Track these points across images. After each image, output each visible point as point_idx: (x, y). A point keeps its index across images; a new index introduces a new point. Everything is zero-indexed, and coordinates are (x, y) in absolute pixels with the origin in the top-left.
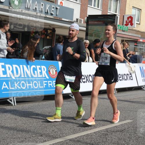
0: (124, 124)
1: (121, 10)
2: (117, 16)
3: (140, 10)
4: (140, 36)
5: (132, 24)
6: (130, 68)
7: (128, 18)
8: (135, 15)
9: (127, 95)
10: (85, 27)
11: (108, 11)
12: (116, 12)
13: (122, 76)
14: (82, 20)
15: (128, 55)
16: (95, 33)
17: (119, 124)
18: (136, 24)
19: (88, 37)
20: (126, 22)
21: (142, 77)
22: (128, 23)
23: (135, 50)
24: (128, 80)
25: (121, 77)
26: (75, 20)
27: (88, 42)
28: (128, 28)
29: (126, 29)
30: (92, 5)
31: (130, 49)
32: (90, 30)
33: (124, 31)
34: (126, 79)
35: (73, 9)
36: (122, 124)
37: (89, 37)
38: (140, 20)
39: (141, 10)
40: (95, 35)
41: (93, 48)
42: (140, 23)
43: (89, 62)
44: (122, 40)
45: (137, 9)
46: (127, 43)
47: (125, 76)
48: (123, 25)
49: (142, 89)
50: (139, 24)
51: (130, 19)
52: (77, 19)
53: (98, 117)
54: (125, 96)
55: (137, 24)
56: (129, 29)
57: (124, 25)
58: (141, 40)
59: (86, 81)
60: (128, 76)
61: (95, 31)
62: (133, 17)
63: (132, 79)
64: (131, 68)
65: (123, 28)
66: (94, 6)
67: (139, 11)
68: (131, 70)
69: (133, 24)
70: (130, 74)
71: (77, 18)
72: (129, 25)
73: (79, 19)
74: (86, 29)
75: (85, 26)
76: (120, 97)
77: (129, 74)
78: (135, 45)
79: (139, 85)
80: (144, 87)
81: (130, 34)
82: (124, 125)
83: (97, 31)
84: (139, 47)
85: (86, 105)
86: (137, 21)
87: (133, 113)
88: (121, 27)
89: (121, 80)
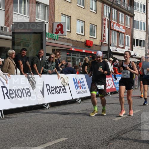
1: (49, 17)
2: (45, 23)
3: (69, 17)
4: (72, 45)
5: (62, 32)
6: (63, 80)
8: (65, 22)
9: (60, 110)
10: (10, 36)
11: (36, 19)
12: (45, 19)
13: (55, 89)
14: (7, 28)
15: (60, 65)
16: (23, 42)
17: (53, 144)
20: (56, 30)
21: (76, 89)
22: (58, 31)
23: (68, 60)
24: (61, 93)
25: (53, 90)
28: (58, 36)
29: (56, 38)
30: (17, 12)
31: (62, 59)
32: (16, 38)
33: (55, 40)
34: (59, 92)
36: (56, 143)
37: (16, 47)
38: (71, 27)
39: (70, 17)
40: (23, 44)
41: (21, 59)
43: (17, 74)
44: (53, 50)
45: (66, 16)
46: (59, 52)
47: (58, 88)
48: (53, 33)
49: (77, 102)
50: (70, 32)
51: (60, 27)
52: (2, 27)
53: (29, 137)
55: (67, 31)
56: (59, 37)
57: (54, 33)
58: (73, 49)
60: (61, 88)
61: (22, 40)
62: (62, 24)
63: (66, 92)
64: (64, 80)
65: (53, 36)
66: (20, 12)
67: (68, 19)
68: (64, 82)
69: (63, 32)
70: (64, 86)
73: (4, 26)
74: (12, 38)
75: (11, 34)
77: (62, 86)
78: (67, 55)
79: (74, 98)
80: (78, 100)
81: (61, 43)
82: (58, 144)
83: (24, 40)
84: (72, 57)
85: (16, 124)
86: (67, 29)
87: (68, 129)
88: (51, 36)
89: (53, 93)
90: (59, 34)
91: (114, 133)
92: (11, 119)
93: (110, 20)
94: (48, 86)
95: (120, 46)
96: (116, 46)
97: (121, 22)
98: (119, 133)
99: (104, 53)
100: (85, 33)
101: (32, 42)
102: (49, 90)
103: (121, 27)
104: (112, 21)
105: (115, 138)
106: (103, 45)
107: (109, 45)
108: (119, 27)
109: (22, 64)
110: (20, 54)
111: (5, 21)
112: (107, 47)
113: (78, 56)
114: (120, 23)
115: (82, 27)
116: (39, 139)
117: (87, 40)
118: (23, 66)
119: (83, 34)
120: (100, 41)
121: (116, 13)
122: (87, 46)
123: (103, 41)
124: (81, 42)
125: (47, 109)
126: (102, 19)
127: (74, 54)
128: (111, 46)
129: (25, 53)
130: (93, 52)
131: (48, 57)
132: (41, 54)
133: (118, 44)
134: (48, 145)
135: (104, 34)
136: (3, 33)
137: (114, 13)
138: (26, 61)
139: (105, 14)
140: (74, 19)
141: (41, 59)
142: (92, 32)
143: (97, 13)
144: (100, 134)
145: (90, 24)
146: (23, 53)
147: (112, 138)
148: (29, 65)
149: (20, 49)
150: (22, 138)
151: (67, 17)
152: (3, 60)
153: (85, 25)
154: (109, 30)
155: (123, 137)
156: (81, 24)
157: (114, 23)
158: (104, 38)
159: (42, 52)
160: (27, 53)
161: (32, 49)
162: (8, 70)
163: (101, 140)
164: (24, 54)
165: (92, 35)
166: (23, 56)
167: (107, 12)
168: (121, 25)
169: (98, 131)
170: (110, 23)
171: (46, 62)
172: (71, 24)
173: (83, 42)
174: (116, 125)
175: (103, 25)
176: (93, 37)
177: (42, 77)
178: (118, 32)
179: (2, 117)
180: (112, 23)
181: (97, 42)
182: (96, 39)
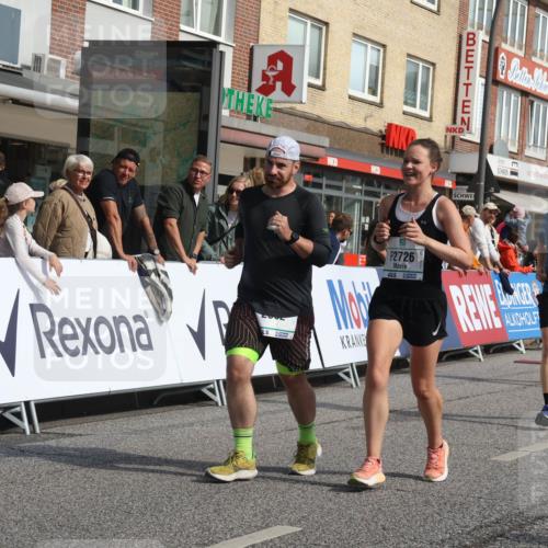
0: (262, 543)
1: (237, 22)
2: (221, 48)
3: (322, 25)
4: (326, 142)
5: (289, 89)
7: (272, 60)
8: (303, 46)
10: (72, 95)
11: (183, 27)
12: (217, 31)
14: (59, 62)
16: (121, 122)
18: (305, 87)
19: (92, 140)
20: (265, 77)
21: (340, 328)
26: (29, 62)
27: (87, 162)
28: (272, 105)
29: (264, 114)
32: (97, 108)
33: (255, 119)
35: (20, 11)
36: (254, 546)
37: (93, 144)
38: (325, 69)
39: (327, 24)
40: (124, 133)
41: (115, 195)
42: (324, 85)
43: (95, 257)
44: (246, 159)
45: (309, 22)
48: (249, 90)
49: (343, 380)
50: (322, 88)
51: (280, 66)
52: (38, 59)
53: (144, 514)
55: (310, 85)
56: (276, 110)
57: (254, 92)
58: (332, 162)
62: (291, 55)
65: (250, 104)
67: (317, 32)
69: (294, 87)
71: (39, 52)
72: (278, 94)
73: (49, 56)
74: (80, 104)
75: (77, 90)
78: (307, 183)
79: (327, 365)
80: (347, 374)
84: (325, 192)
86: (310, 74)
87: (303, 491)
88: (240, 101)
90: (273, 96)
91: (498, 516)
93: (496, 44)
94: (222, 311)
95: (529, 152)
96: (512, 155)
97: (542, 50)
98: (517, 515)
99: (461, 179)
100: (385, 94)
101: (160, 127)
103: (538, 72)
104: (504, 46)
105: (501, 536)
106: (457, 147)
107: (484, 147)
108: (531, 72)
109: (118, 216)
110: (114, 172)
111: (52, 34)
112: (476, 156)
113: (349, 190)
114: (535, 54)
115: (375, 71)
116: (182, 525)
117: (390, 126)
118: (120, 222)
119: (376, 99)
120: (448, 130)
121: (522, 15)
122: (393, 148)
123: (461, 131)
124: (365, 131)
125: (217, 404)
126: (461, 37)
127: (333, 179)
128: (491, 152)
129: (131, 170)
132: (199, 175)
133: (522, 147)
135: (464, 101)
136: (44, 82)
137: (515, 14)
138: (136, 204)
139: (473, 15)
140: (340, 32)
141: (197, 197)
142: (415, 90)
143: (438, 13)
144: (439, 518)
145: (409, 55)
146: (122, 170)
147: (485, 533)
148: (147, 221)
149: (110, 152)
150: (112, 520)
151: (312, 25)
152: (41, 194)
154: (486, 85)
155: (533, 532)
156: (371, 55)
157: (510, 56)
158: (466, 116)
159: (204, 166)
160: (141, 172)
161: (158, 154)
163: (443, 541)
164: (127, 172)
165: (414, 106)
166: (125, 182)
167: (481, 9)
168: (540, 66)
169: (427, 503)
170: (492, 54)
171: (213, 209)
172: (326, 55)
173: (373, 134)
174: (504, 483)
175: (463, 64)
176: (417, 111)
177: (197, 271)
178: (525, 93)
179: (33, 431)
180: (502, 55)
181: (433, 134)
182: (430, 119)
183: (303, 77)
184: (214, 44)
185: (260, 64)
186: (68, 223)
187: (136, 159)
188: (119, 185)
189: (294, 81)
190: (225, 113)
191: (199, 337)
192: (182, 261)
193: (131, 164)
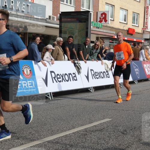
1: (94, 6)
2: (91, 12)
3: (113, 6)
4: (115, 33)
5: (106, 21)
6: (106, 66)
7: (102, 14)
8: (109, 11)
9: (104, 93)
11: (82, 8)
12: (89, 9)
13: (99, 74)
14: (54, 17)
16: (69, 30)
17: (98, 123)
18: (109, 20)
20: (100, 18)
22: (102, 20)
23: (111, 47)
24: (105, 78)
25: (97, 75)
26: (48, 17)
28: (102, 25)
29: (100, 26)
30: (64, 2)
32: (63, 27)
33: (98, 28)
34: (102, 76)
35: (45, 6)
36: (101, 123)
37: (63, 35)
39: (114, 6)
40: (69, 32)
41: (68, 46)
44: (96, 37)
45: (110, 6)
46: (102, 40)
47: (101, 73)
48: (97, 21)
50: (113, 20)
51: (104, 16)
52: (50, 17)
54: (102, 94)
55: (111, 20)
56: (103, 26)
57: (98, 22)
58: (116, 37)
59: (61, 80)
60: (105, 73)
61: (69, 28)
62: (106, 13)
63: (109, 77)
64: (108, 66)
65: (97, 25)
66: (67, 2)
67: (112, 8)
68: (108, 68)
69: (107, 20)
70: (107, 72)
71: (50, 15)
72: (103, 22)
73: (52, 16)
74: (60, 26)
75: (59, 23)
76: (98, 95)
77: (105, 71)
78: (110, 42)
80: (121, 85)
81: (105, 31)
82: (103, 124)
83: (71, 28)
85: (64, 105)
86: (111, 17)
87: (112, 111)
88: (95, 24)
89: (97, 78)
92: (59, 101)
94: (92, 71)
100: (128, 21)
101: (77, 31)
102: (94, 75)
106: (145, 33)
111: (53, 11)
112: (149, 35)
115: (125, 16)
116: (85, 119)
117: (129, 28)
118: (69, 52)
119: (126, 22)
120: (142, 29)
123: (146, 29)
124: (123, 30)
125: (92, 92)
126: (145, 7)
130: (135, 40)
131: (92, 45)
134: (94, 125)
135: (146, 22)
136: (51, 22)
138: (73, 48)
139: (148, 2)
140: (117, 7)
142: (135, 20)
143: (140, 2)
145: (133, 12)
146: (69, 40)
148: (75, 52)
149: (66, 37)
150: (70, 118)
153: (128, 14)
156: (125, 12)
158: (147, 26)
161: (77, 37)
162: (57, 56)
164: (71, 40)
165: (134, 24)
172: (114, 13)
173: (125, 30)
175: (146, 13)
176: (135, 25)
177: (87, 63)
179: (52, 99)
181: (139, 30)
182: (138, 27)
183: (109, 18)
184: (89, 12)
185: (99, 15)
186: (59, 53)
187: (72, 38)
188: (69, 44)
189: (107, 19)
190: (92, 27)
191: (87, 77)
192: (83, 61)
193: (71, 39)
